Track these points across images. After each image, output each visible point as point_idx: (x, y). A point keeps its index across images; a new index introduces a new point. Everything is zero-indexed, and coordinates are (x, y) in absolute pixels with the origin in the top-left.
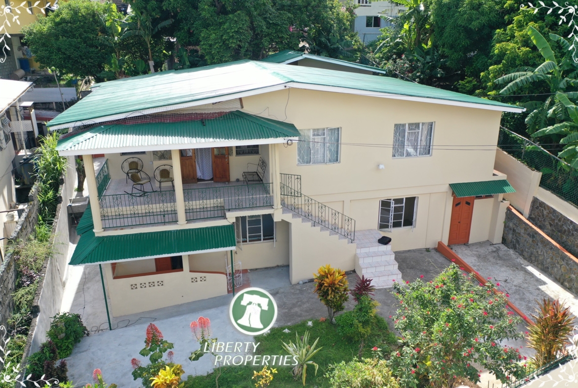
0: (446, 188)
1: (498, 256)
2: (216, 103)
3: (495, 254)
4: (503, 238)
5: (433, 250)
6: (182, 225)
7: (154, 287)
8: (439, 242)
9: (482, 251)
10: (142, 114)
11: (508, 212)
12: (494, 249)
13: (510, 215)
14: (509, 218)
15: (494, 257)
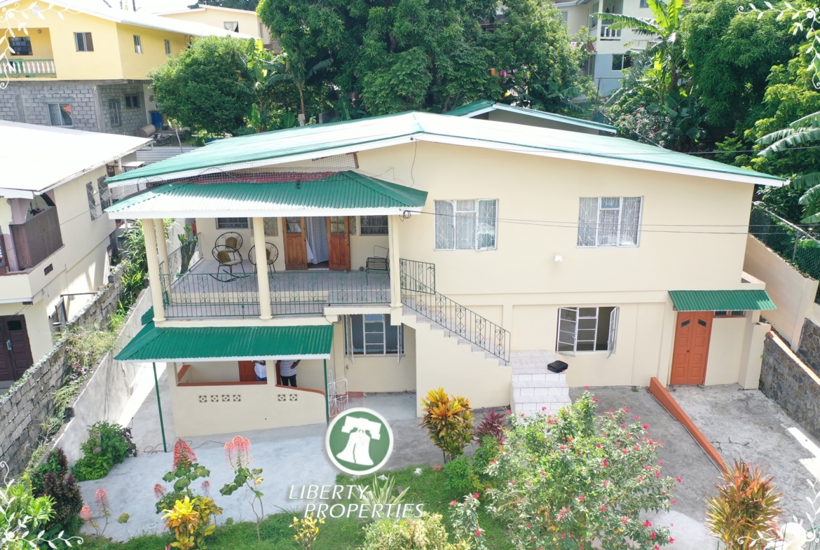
0: (663, 297)
1: (747, 408)
2: (317, 159)
3: (742, 404)
4: (761, 382)
5: (644, 390)
6: (266, 320)
7: (228, 402)
8: (652, 379)
9: (722, 397)
10: (220, 171)
11: (768, 340)
12: (743, 397)
13: (770, 347)
14: (768, 350)
15: (739, 409)
